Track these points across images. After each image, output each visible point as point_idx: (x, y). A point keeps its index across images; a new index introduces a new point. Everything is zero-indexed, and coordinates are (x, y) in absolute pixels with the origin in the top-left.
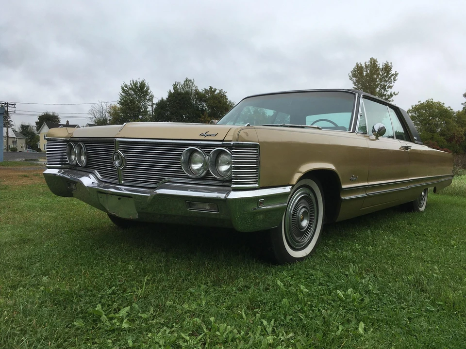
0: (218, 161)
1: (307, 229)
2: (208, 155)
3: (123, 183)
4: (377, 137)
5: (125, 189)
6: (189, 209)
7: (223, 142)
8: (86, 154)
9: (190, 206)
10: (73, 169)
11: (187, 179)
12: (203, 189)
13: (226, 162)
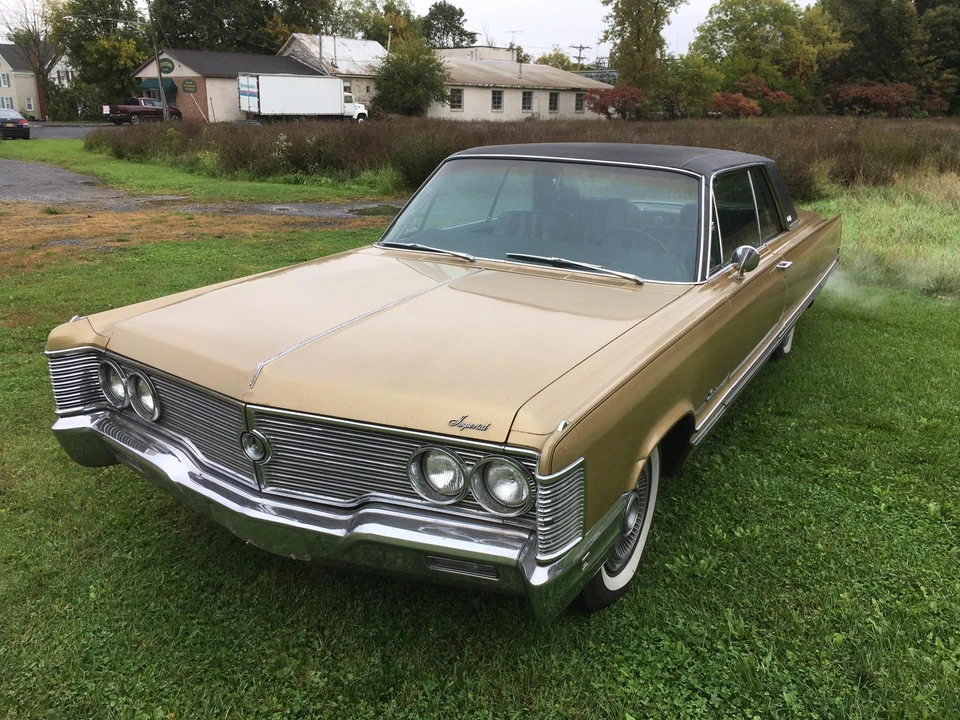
1: (633, 529)
2: (468, 465)
3: (269, 490)
4: (742, 274)
5: (274, 509)
6: (432, 567)
7: (507, 448)
8: (156, 397)
9: (435, 562)
10: (121, 414)
11: (419, 501)
12: (459, 529)
13: (509, 477)
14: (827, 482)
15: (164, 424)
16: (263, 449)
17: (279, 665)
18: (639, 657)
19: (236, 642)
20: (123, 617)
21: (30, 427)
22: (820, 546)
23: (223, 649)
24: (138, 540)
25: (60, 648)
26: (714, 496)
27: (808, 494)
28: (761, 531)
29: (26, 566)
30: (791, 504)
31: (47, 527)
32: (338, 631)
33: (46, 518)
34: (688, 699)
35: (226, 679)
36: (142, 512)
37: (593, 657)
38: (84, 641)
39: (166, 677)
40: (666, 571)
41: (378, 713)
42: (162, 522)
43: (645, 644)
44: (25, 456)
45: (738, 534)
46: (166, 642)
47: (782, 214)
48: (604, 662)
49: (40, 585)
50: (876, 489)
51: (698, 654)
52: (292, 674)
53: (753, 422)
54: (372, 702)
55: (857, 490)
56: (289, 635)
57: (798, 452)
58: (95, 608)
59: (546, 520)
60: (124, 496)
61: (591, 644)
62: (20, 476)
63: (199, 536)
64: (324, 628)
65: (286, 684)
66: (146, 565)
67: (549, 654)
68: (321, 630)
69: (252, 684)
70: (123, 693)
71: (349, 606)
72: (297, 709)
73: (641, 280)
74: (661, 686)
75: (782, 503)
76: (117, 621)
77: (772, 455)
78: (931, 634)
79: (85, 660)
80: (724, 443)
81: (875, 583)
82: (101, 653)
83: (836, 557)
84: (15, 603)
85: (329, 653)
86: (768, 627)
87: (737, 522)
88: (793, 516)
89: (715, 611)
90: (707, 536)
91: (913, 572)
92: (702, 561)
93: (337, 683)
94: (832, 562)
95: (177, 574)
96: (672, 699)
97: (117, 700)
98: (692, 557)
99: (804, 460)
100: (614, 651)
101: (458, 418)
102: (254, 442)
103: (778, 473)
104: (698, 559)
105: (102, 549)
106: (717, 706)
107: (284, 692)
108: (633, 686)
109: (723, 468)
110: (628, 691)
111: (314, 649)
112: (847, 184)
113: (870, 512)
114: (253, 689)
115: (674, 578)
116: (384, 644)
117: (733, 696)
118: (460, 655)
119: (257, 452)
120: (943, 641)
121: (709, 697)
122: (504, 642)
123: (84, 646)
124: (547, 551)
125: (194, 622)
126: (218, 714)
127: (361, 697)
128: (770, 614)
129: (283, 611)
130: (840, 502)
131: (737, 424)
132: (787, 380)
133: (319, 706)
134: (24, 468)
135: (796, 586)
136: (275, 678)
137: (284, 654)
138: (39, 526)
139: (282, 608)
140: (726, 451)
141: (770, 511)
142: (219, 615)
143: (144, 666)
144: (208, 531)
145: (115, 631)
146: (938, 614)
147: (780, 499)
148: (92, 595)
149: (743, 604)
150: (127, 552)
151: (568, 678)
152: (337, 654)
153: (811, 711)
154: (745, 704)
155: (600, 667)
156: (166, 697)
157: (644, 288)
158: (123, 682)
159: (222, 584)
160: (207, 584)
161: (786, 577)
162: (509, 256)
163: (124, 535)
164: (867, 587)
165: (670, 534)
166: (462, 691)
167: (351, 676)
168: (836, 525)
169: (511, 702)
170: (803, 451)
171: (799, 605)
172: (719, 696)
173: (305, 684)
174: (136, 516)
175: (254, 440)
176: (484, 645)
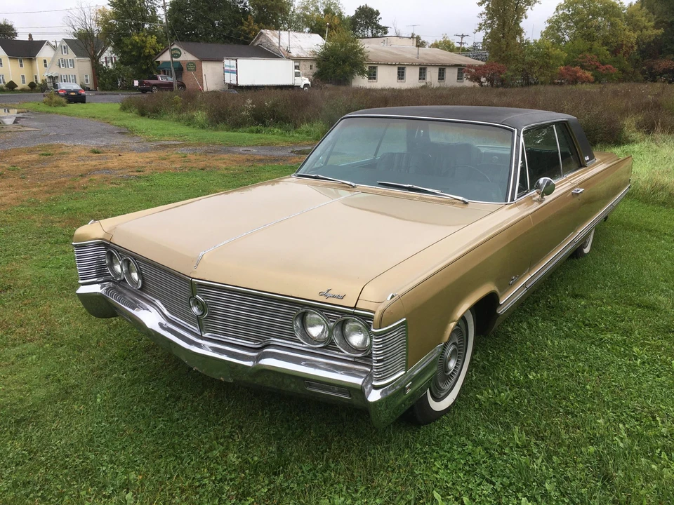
0: (345, 328)
1: (454, 370)
2: (331, 321)
3: (206, 335)
4: (542, 196)
5: (211, 347)
6: (308, 388)
7: (355, 311)
8: (139, 274)
9: (310, 385)
10: (119, 284)
11: (301, 345)
12: (327, 364)
13: (358, 330)
14: (601, 344)
15: (145, 291)
16: (203, 308)
17: (211, 449)
18: (449, 455)
19: (185, 433)
20: (116, 415)
21: (70, 292)
22: (588, 387)
23: (176, 437)
24: (130, 367)
25: (75, 433)
26: (518, 351)
27: (586, 351)
28: (548, 375)
29: (59, 380)
30: (572, 358)
31: (74, 356)
32: (252, 429)
33: (74, 350)
34: (480, 484)
35: (177, 457)
36: (134, 349)
37: (418, 454)
38: (90, 429)
39: (139, 453)
40: (477, 399)
41: (271, 483)
42: (146, 355)
43: (455, 447)
44: (65, 311)
45: (531, 377)
46: (141, 432)
47: (581, 156)
48: (426, 458)
49: (67, 393)
50: (635, 349)
51: (491, 456)
52: (218, 455)
53: (554, 301)
54: (268, 475)
55: (622, 349)
56: (219, 430)
57: (584, 323)
58: (99, 408)
59: (378, 358)
60: (124, 338)
61: (418, 445)
62: (60, 324)
63: (169, 365)
64: (242, 427)
65: (214, 461)
66: (133, 383)
67: (389, 451)
68: (241, 428)
69: (192, 460)
70: (111, 462)
71: (260, 413)
72: (219, 477)
73: (467, 200)
74: (461, 475)
75: (567, 357)
76: (112, 417)
77: (564, 324)
78: (659, 450)
79: (91, 440)
80: (531, 315)
81: (624, 414)
82: (100, 436)
83: (599, 395)
84: (50, 403)
85: (244, 443)
86: (543, 440)
87: (532, 369)
88: (573, 366)
89: (508, 427)
90: (508, 378)
91: (653, 407)
92: (503, 394)
93: (247, 462)
94: (596, 398)
95: (153, 389)
96: (468, 483)
97: (107, 467)
98: (496, 391)
99: (587, 328)
100: (433, 451)
101: (325, 291)
102: (198, 304)
103: (567, 336)
104: (500, 393)
105: (107, 371)
106: (499, 490)
107: (212, 466)
108: (443, 474)
109: (527, 332)
110: (438, 476)
111: (235, 440)
112: (648, 132)
113: (630, 365)
114: (192, 463)
115: (481, 405)
116: (280, 439)
117: (511, 484)
118: (330, 449)
119: (199, 310)
120: (668, 455)
121: (494, 484)
122: (359, 442)
123: (90, 432)
124: (379, 380)
125: (160, 419)
126: (169, 478)
127: (261, 472)
128: (545, 431)
129: (217, 415)
130: (609, 357)
131: (542, 302)
132: (584, 272)
133: (233, 476)
134: (63, 319)
135: (567, 413)
136: (208, 457)
137: (215, 442)
138: (69, 356)
139: (217, 413)
140: (532, 320)
141: (557, 362)
142: (176, 415)
143: (126, 446)
144: (174, 362)
145: (110, 423)
146: (667, 437)
147: (565, 354)
148: (98, 400)
149: (527, 424)
150: (123, 374)
151: (400, 467)
152: (248, 444)
153: (564, 496)
154: (519, 490)
155: (422, 461)
156: (138, 466)
157: (469, 206)
158: (112, 455)
159: (180, 397)
160: (170, 396)
161: (561, 407)
162: (380, 184)
163: (122, 363)
164: (618, 416)
165: (483, 375)
166: (328, 472)
167: (256, 458)
168: (604, 373)
169: (360, 481)
170: (587, 322)
171: (567, 426)
172: (501, 484)
173: (226, 462)
174: (130, 351)
175: (197, 302)
176: (346, 442)
